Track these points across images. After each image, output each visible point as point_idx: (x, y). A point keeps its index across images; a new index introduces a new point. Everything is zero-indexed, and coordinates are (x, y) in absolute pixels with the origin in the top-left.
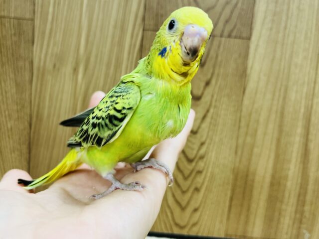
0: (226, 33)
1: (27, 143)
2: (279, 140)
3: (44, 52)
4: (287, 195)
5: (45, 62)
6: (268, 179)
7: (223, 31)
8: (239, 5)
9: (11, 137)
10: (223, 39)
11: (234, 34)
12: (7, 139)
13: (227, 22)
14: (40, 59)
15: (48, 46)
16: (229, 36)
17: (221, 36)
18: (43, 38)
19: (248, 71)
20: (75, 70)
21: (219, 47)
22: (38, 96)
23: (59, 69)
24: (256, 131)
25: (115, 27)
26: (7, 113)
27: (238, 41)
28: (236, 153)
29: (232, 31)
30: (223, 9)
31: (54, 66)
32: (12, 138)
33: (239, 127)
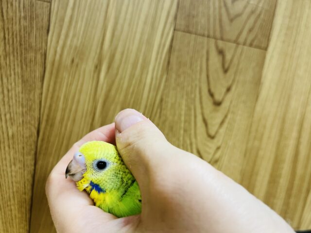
0: (249, 42)
1: (33, 152)
2: (279, 143)
3: (61, 42)
4: (279, 191)
5: (61, 56)
6: (267, 178)
7: (246, 40)
8: (262, 16)
9: (11, 146)
10: (245, 47)
11: (255, 43)
12: (7, 148)
13: (250, 30)
14: (56, 52)
15: (67, 36)
16: (251, 45)
17: (244, 44)
18: (61, 27)
19: (263, 80)
20: (98, 68)
21: (241, 54)
22: (50, 95)
23: (77, 66)
24: (262, 135)
25: (145, 23)
26: (8, 116)
27: (257, 51)
28: (245, 155)
29: (253, 41)
30: (248, 18)
31: (73, 61)
32: (13, 148)
33: (250, 132)
